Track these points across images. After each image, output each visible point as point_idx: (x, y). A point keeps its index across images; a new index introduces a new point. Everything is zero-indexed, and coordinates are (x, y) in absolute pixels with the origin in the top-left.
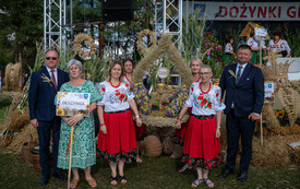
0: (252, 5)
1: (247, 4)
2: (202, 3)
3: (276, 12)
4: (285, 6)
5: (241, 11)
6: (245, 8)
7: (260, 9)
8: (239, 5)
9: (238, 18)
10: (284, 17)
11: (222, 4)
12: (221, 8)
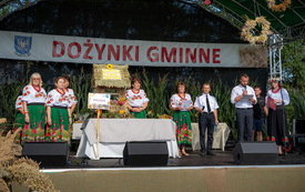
0: (100, 41)
1: (93, 41)
2: (28, 35)
3: (132, 53)
4: (144, 45)
5: (84, 49)
6: (90, 46)
7: (111, 47)
8: (81, 41)
9: (80, 60)
10: (144, 61)
11: (58, 38)
12: (55, 43)
